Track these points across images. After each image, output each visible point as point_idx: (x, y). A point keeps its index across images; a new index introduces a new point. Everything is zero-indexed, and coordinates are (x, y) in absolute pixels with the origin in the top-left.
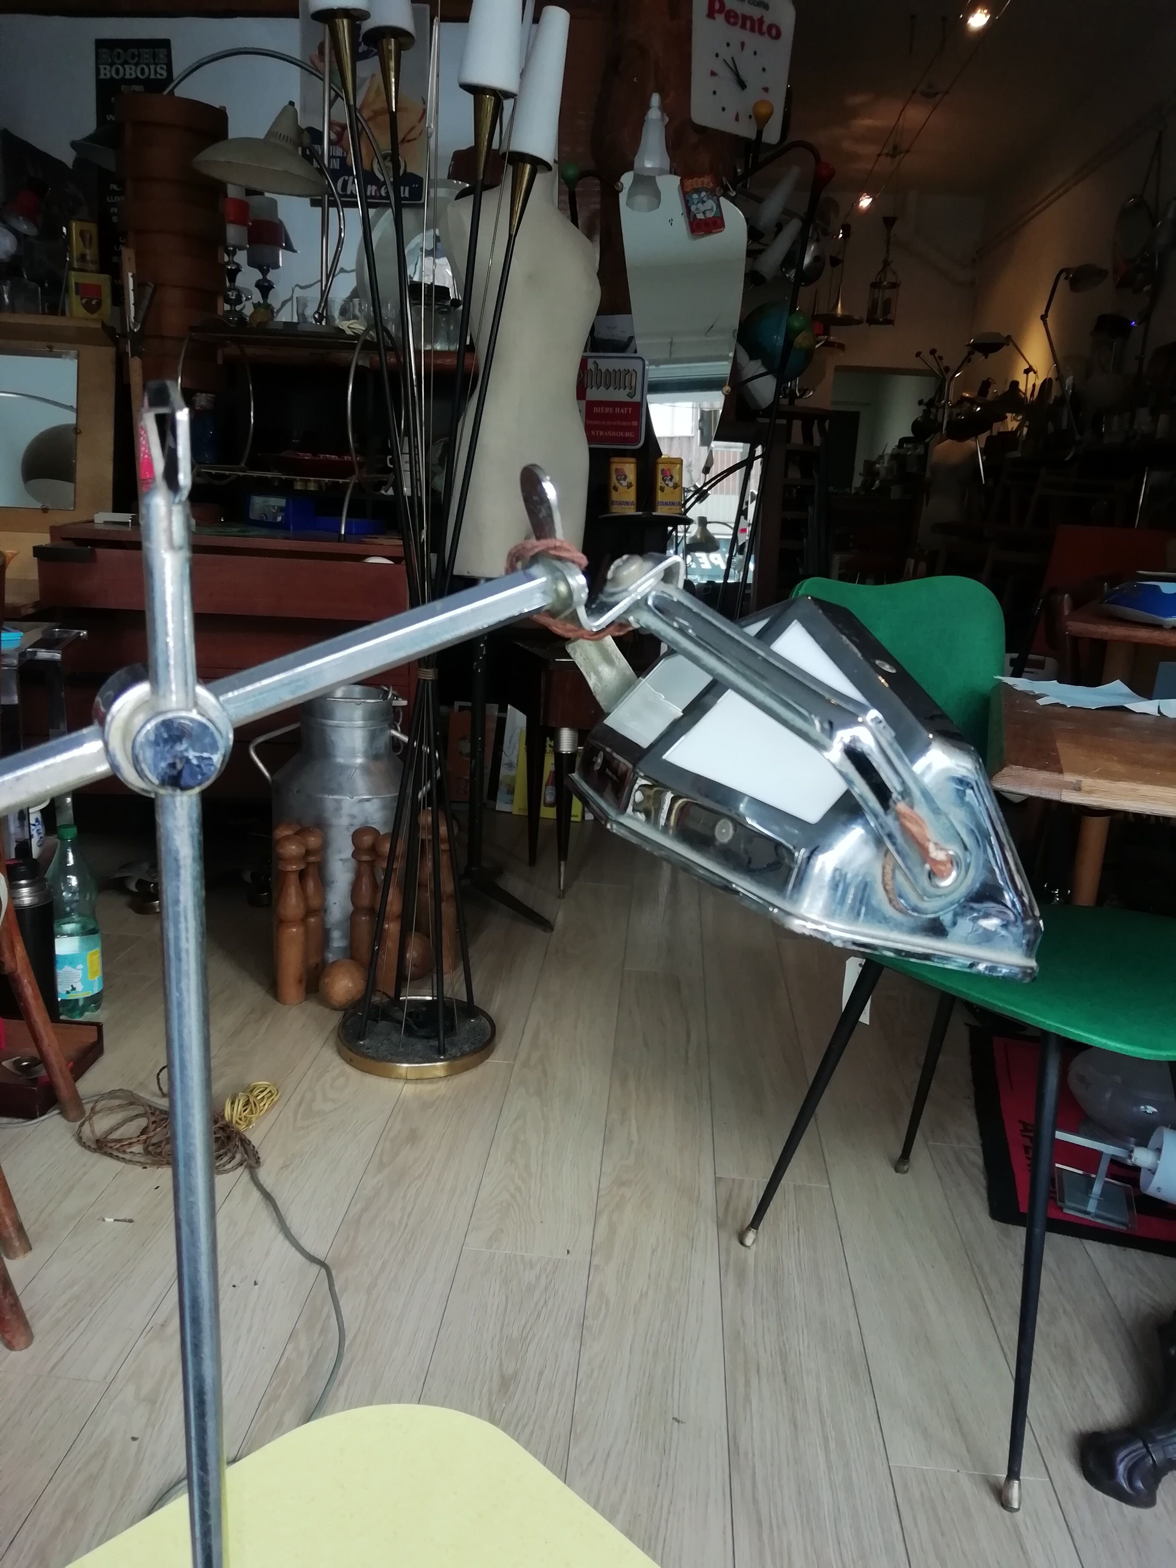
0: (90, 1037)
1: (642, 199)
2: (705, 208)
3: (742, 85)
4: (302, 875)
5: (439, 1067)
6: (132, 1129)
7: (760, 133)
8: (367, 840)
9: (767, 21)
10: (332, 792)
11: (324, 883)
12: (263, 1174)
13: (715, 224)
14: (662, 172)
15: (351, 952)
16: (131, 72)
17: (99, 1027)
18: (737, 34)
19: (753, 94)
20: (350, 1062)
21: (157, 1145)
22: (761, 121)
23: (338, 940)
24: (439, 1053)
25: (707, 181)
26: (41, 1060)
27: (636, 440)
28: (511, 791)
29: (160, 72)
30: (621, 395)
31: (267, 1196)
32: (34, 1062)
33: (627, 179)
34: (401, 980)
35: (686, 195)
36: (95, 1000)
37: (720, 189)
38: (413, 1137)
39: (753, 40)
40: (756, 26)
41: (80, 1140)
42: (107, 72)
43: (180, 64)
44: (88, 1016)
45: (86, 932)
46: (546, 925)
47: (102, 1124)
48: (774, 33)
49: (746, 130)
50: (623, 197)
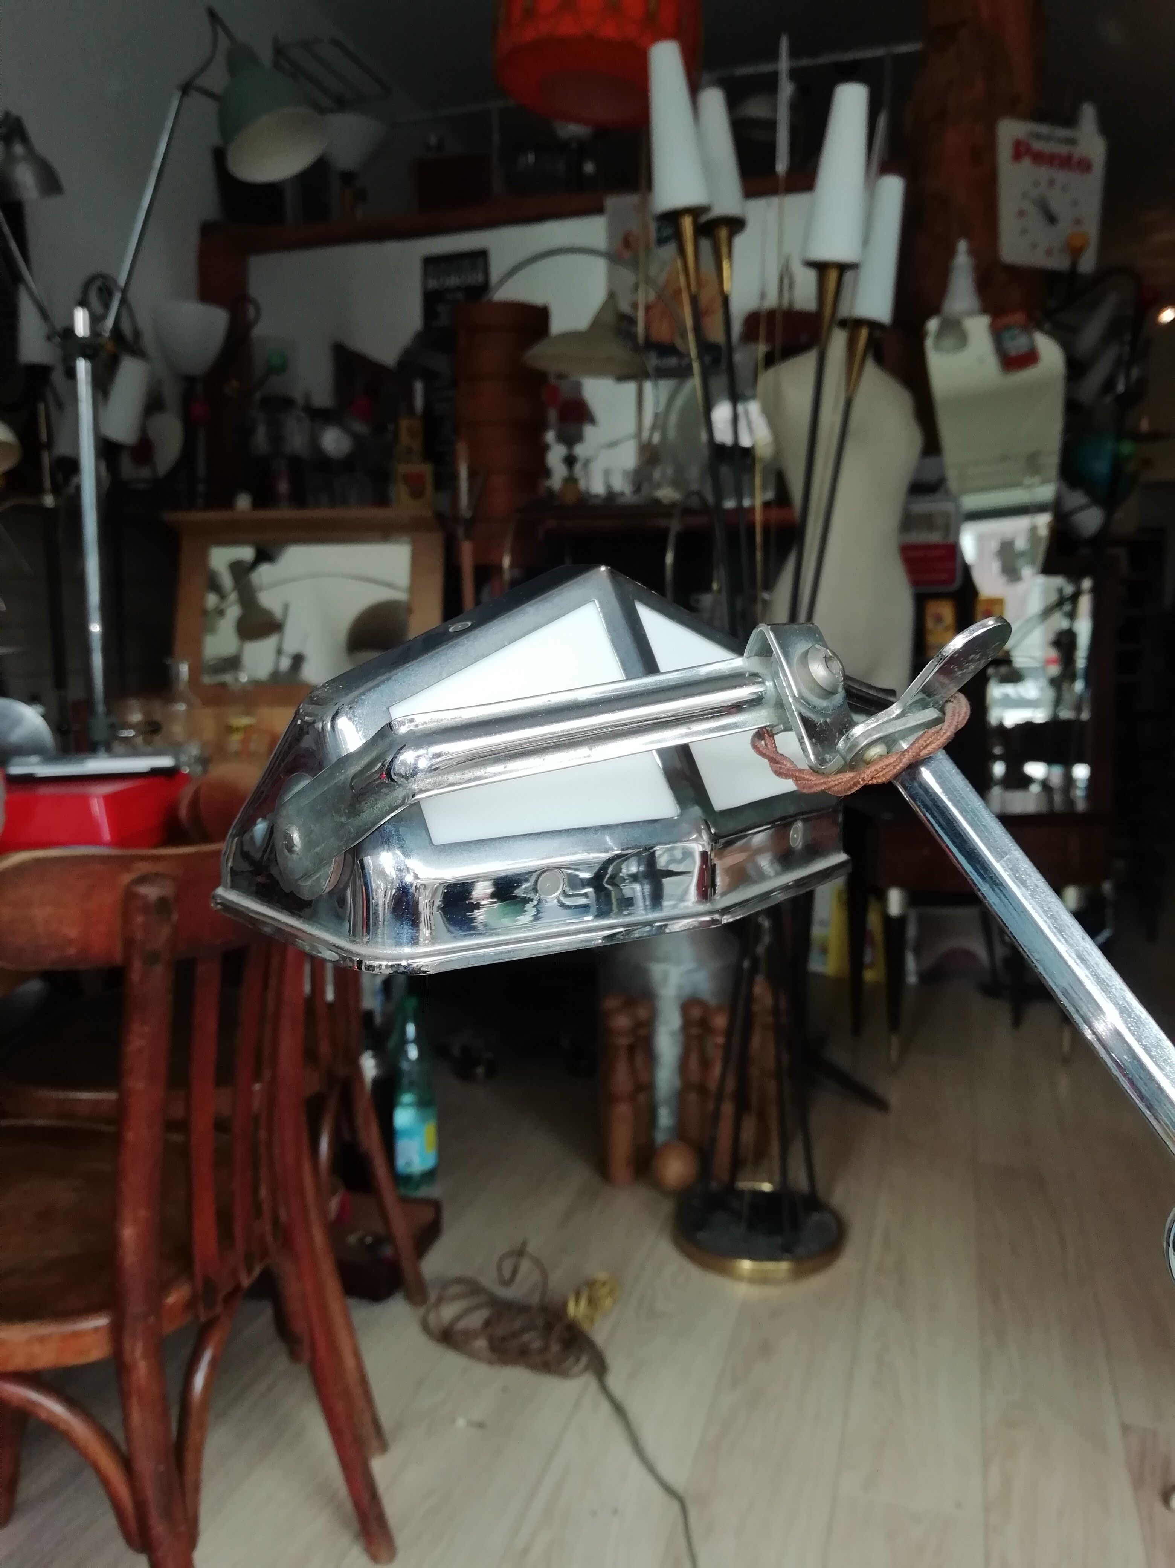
0: (428, 1215)
1: (948, 342)
2: (1017, 344)
3: (1052, 219)
4: (632, 1049)
5: (783, 1267)
6: (476, 1320)
7: (1074, 264)
8: (696, 1013)
9: (1076, 157)
10: (658, 960)
11: (651, 1058)
12: (614, 1381)
13: (1030, 358)
14: (970, 314)
15: (680, 1132)
16: (453, 281)
17: (436, 1206)
18: (1044, 173)
19: (1065, 227)
20: (690, 1256)
21: (503, 1339)
22: (1076, 252)
23: (665, 1118)
24: (785, 1251)
25: (1018, 317)
26: (388, 1238)
27: (952, 580)
28: (824, 950)
29: (477, 278)
30: (935, 537)
31: (619, 1409)
32: (379, 1241)
33: (933, 325)
34: (737, 1164)
35: (997, 333)
36: (429, 1176)
37: (1035, 323)
38: (765, 1349)
39: (1062, 176)
40: (1065, 162)
41: (425, 1327)
42: (433, 284)
43: (496, 270)
44: (424, 1192)
45: (423, 1104)
46: (880, 1104)
47: (448, 1312)
48: (1084, 166)
49: (1059, 263)
50: (929, 343)
